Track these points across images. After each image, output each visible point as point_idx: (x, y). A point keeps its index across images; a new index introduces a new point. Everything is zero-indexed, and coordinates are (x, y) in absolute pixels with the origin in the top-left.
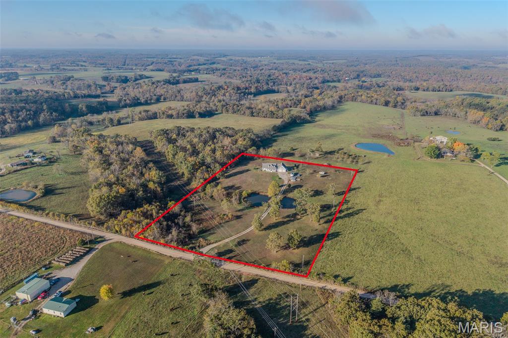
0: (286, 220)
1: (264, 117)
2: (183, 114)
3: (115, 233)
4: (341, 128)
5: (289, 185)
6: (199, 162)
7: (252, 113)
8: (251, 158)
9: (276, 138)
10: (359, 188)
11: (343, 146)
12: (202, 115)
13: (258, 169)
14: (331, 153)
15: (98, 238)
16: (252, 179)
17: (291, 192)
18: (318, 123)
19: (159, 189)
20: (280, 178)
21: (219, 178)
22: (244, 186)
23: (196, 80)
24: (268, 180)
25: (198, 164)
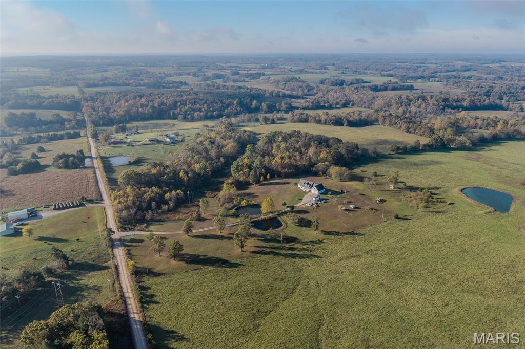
2: (331, 121)
7: (409, 128)
10: (362, 235)
12: (352, 124)
13: (296, 184)
15: (100, 200)
20: (301, 199)
22: (260, 197)
23: (411, 88)
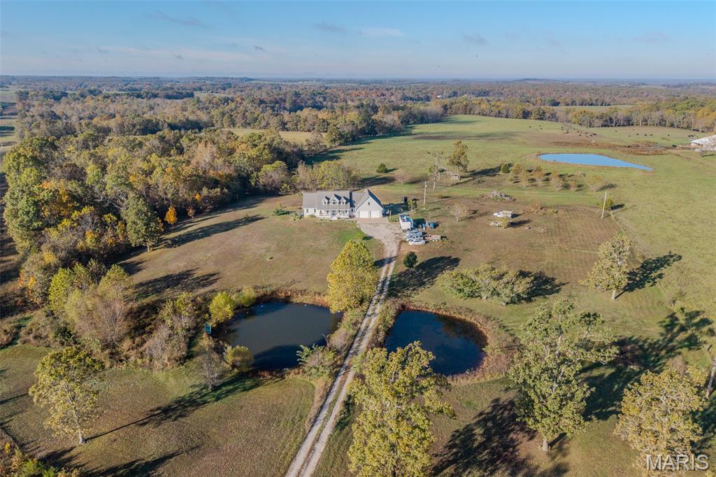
5: (411, 259)
9: (337, 154)
13: (288, 213)
14: (490, 172)
16: (266, 244)
17: (422, 284)
18: (417, 135)
20: (367, 238)
21: (141, 248)
22: (230, 273)
24: (323, 243)
25: (64, 199)
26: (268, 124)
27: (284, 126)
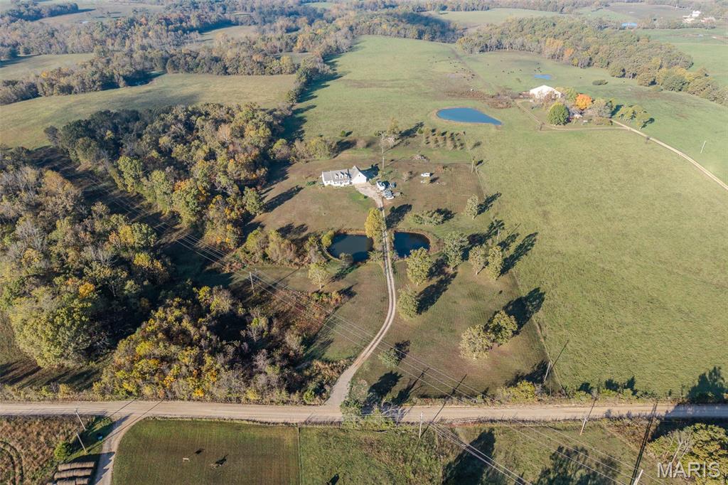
0: (435, 281)
1: (249, 74)
2: (94, 82)
3: (126, 398)
4: (389, 84)
5: (393, 209)
6: (204, 188)
7: (225, 68)
8: (286, 162)
9: (300, 115)
10: (499, 195)
11: (418, 118)
12: (131, 81)
13: (314, 183)
14: (409, 133)
15: (93, 424)
16: (316, 206)
17: (399, 220)
18: (344, 78)
19: (158, 264)
20: (366, 197)
21: (255, 216)
22: (310, 222)
24: (345, 202)
25: (203, 192)
26: (210, 69)
27: (225, 71)
